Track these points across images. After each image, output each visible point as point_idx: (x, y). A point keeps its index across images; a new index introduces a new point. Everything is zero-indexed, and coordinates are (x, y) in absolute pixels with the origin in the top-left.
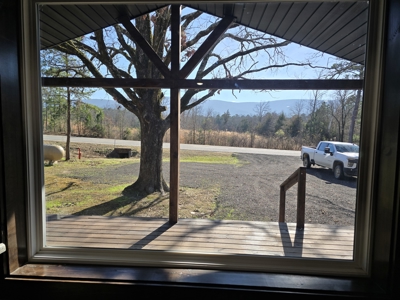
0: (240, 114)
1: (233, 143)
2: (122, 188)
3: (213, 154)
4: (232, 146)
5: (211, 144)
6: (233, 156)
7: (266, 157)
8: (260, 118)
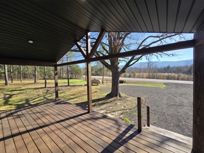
0: (176, 66)
1: (168, 78)
2: (106, 94)
3: (155, 83)
4: (168, 79)
5: (158, 78)
6: (164, 84)
7: (182, 85)
8: (187, 67)
